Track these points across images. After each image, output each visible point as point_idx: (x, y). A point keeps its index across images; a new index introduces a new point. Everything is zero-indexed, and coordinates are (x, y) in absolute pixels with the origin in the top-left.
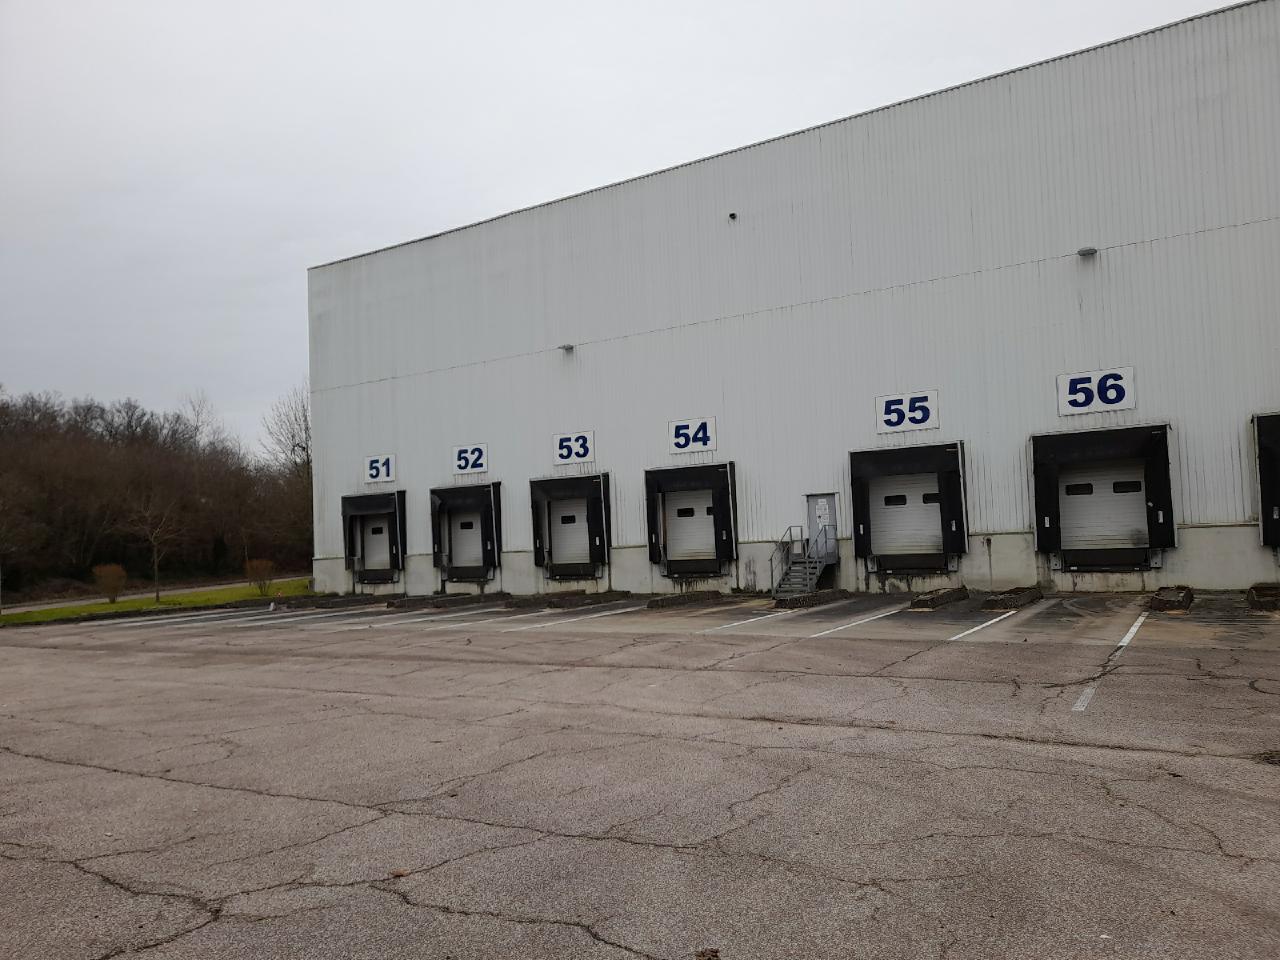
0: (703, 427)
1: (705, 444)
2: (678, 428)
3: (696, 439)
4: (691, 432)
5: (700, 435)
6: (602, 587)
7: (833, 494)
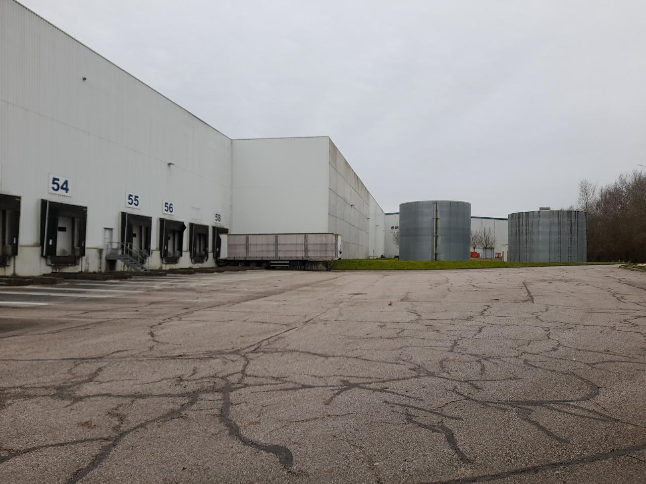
0: (66, 182)
1: (67, 192)
2: (55, 179)
3: (62, 188)
4: (61, 184)
5: (65, 186)
6: (9, 272)
7: (112, 229)
